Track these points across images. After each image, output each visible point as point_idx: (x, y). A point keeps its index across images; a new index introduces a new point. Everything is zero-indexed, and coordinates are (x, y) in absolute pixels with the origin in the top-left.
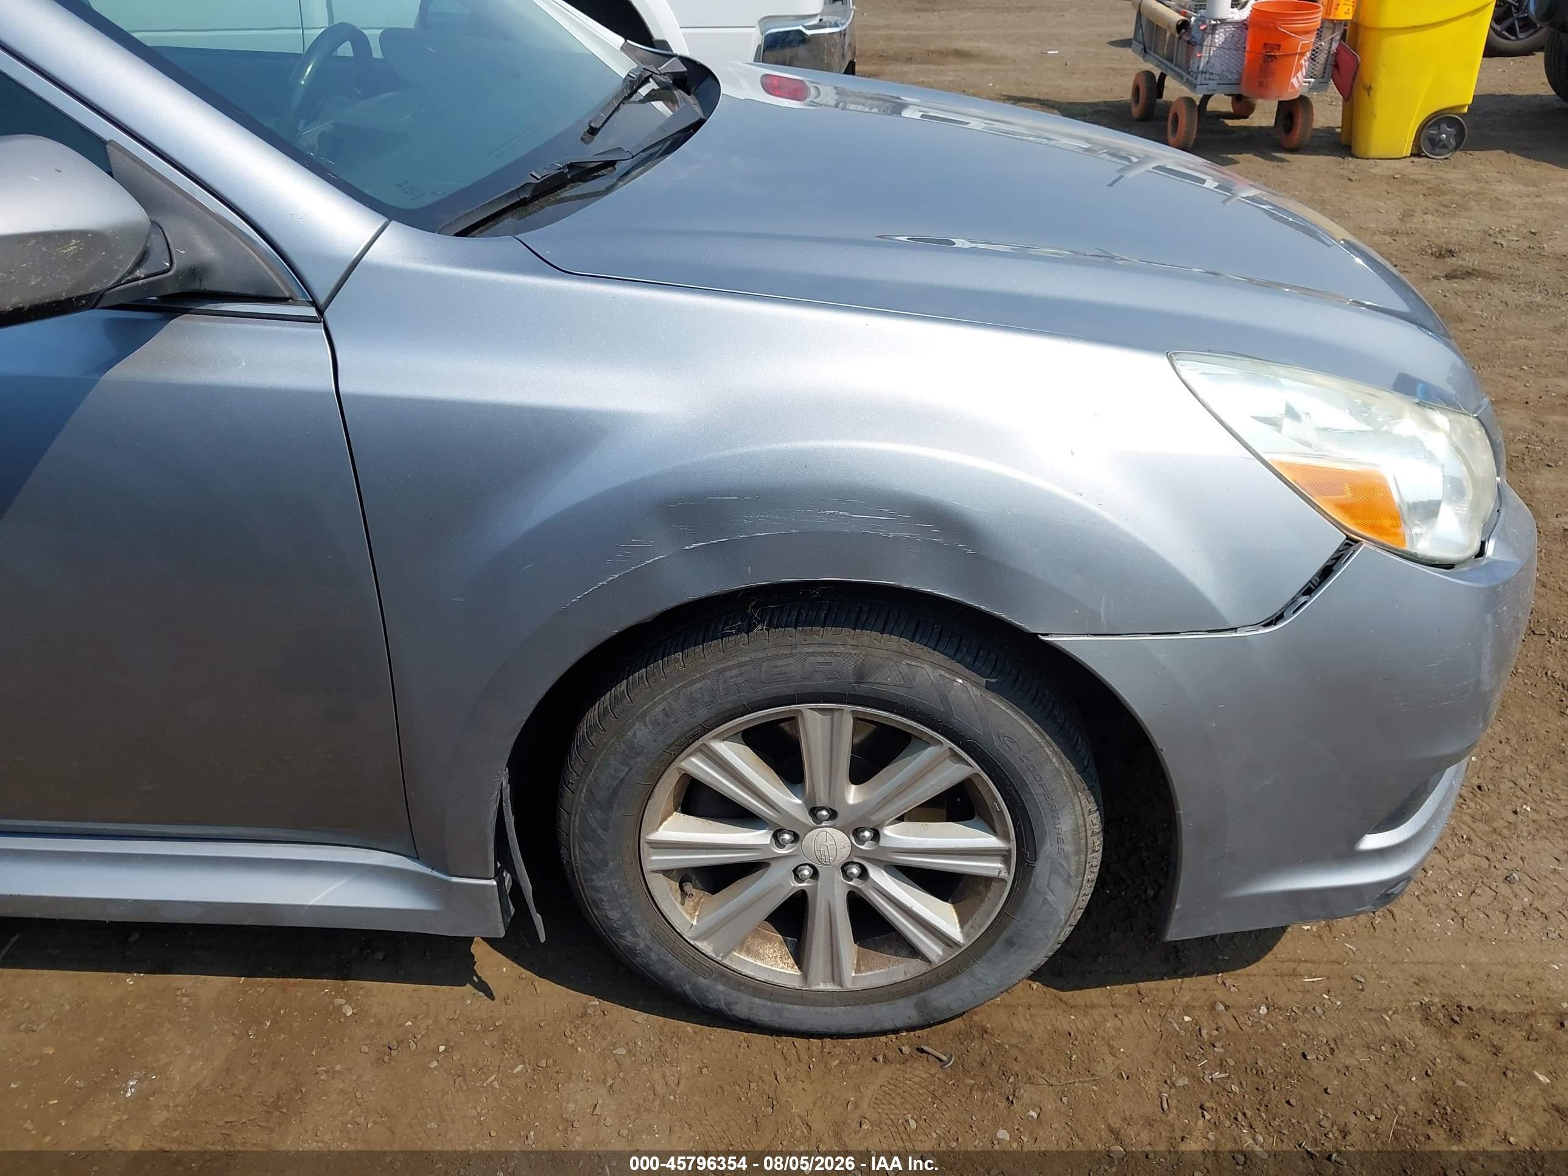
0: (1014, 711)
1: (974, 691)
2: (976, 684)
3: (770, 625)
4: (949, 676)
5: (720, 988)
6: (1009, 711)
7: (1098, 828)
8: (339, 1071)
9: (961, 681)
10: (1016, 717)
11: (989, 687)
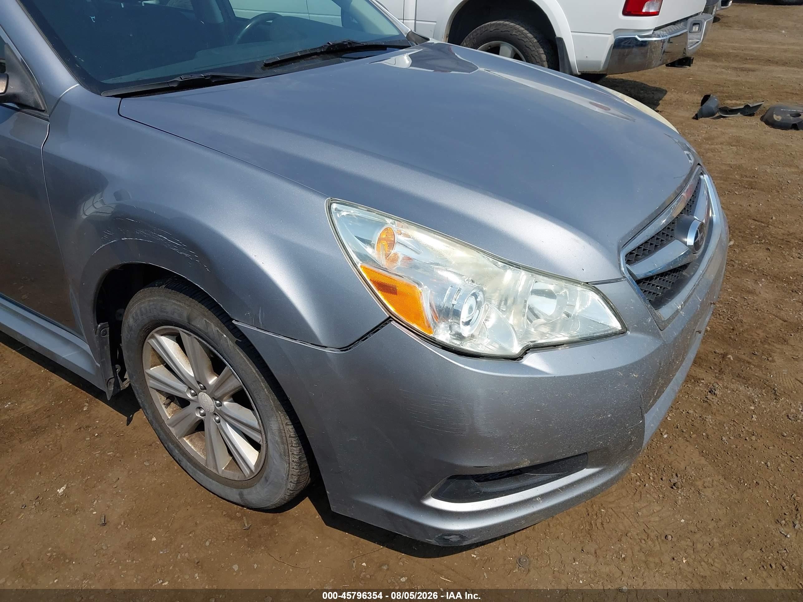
0: (247, 359)
1: (230, 342)
2: (231, 340)
3: (166, 287)
4: (221, 332)
5: (176, 451)
6: (245, 358)
7: (292, 434)
8: (62, 428)
9: (225, 336)
10: (248, 362)
11: (237, 343)
